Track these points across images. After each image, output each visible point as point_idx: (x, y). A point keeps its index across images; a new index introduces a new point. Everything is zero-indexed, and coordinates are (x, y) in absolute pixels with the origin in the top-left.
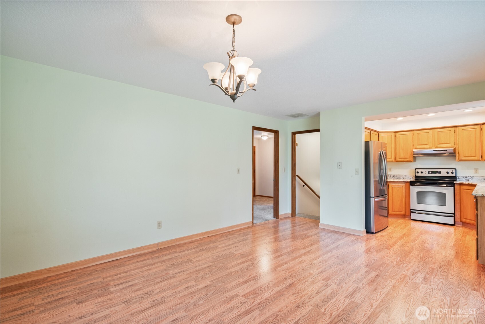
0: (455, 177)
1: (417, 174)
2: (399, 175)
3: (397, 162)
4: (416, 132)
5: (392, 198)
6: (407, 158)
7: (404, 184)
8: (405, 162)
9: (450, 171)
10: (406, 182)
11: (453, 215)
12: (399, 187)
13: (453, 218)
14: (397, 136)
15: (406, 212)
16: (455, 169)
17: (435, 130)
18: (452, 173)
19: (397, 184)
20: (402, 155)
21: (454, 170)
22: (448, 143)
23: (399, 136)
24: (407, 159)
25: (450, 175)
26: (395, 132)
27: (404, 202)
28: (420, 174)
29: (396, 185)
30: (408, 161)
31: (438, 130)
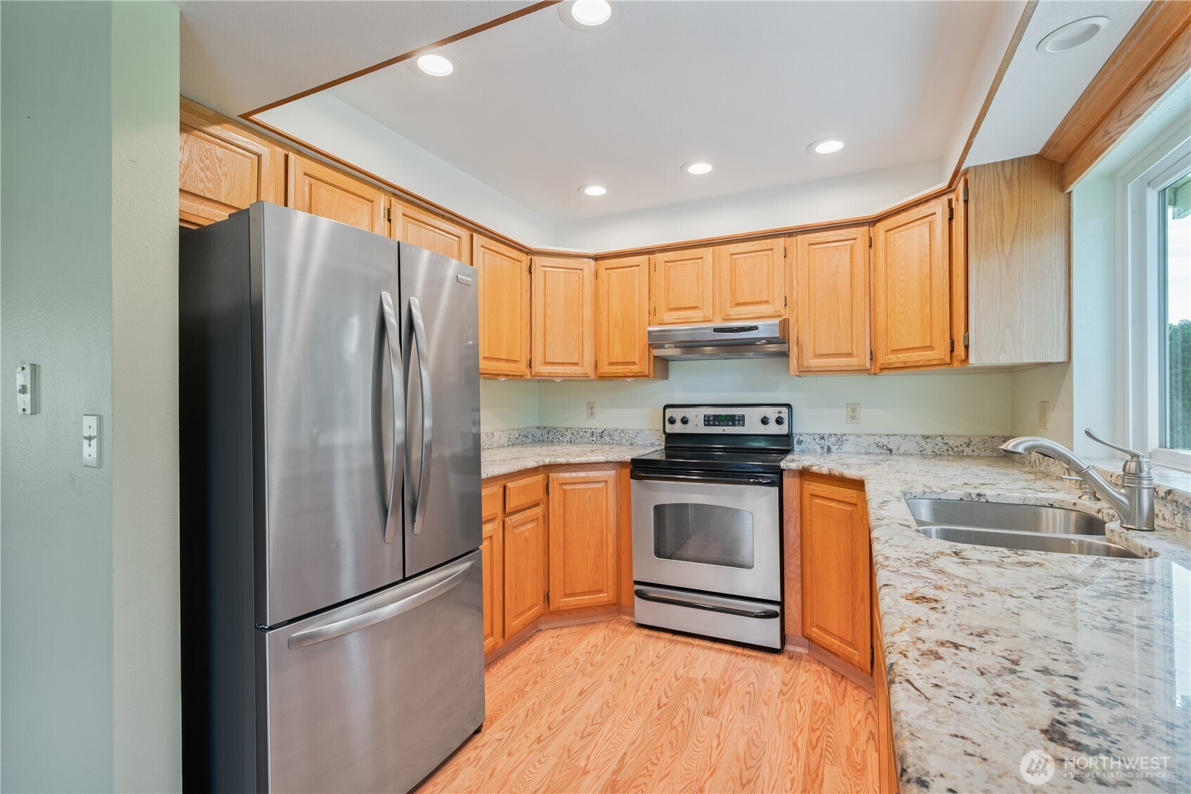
0: (788, 437)
1: (670, 429)
2: (616, 430)
3: (602, 377)
4: (660, 257)
5: (562, 538)
6: (634, 363)
7: (610, 474)
8: (629, 380)
9: (772, 413)
10: (622, 464)
11: (777, 608)
12: (592, 486)
13: (778, 619)
14: (603, 273)
15: (618, 594)
16: (788, 406)
17: (723, 247)
18: (779, 421)
19: (582, 474)
20: (617, 355)
21: (785, 410)
22: (764, 299)
23: (608, 274)
24: (635, 369)
25: (773, 429)
26: (597, 258)
27: (611, 549)
28: (678, 428)
29: (578, 478)
30: (635, 376)
31: (733, 248)
